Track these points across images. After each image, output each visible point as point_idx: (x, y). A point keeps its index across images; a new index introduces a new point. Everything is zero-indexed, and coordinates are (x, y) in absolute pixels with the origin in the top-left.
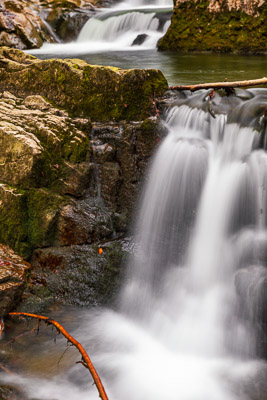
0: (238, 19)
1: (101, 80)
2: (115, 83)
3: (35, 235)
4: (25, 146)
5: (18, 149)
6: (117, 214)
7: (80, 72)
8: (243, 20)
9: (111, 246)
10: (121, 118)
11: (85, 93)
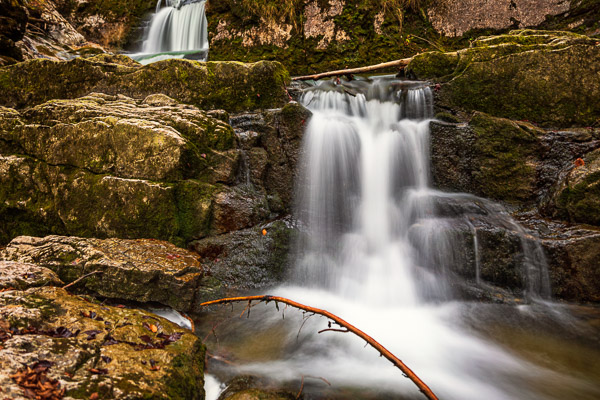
0: (270, 51)
1: (227, 74)
2: (243, 76)
3: (190, 227)
4: (167, 138)
5: (159, 142)
6: (270, 197)
7: (204, 68)
8: (275, 52)
9: (275, 226)
10: (255, 108)
11: (213, 87)
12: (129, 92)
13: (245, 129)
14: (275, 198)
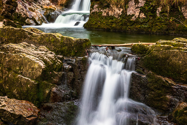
0: (113, 19)
1: (67, 42)
2: (72, 43)
3: (42, 98)
4: (39, 65)
5: (36, 66)
6: (72, 91)
7: (60, 38)
8: (114, 19)
9: (70, 103)
10: (74, 56)
11: (61, 46)
12: (35, 43)
13: (68, 64)
14: (74, 92)
